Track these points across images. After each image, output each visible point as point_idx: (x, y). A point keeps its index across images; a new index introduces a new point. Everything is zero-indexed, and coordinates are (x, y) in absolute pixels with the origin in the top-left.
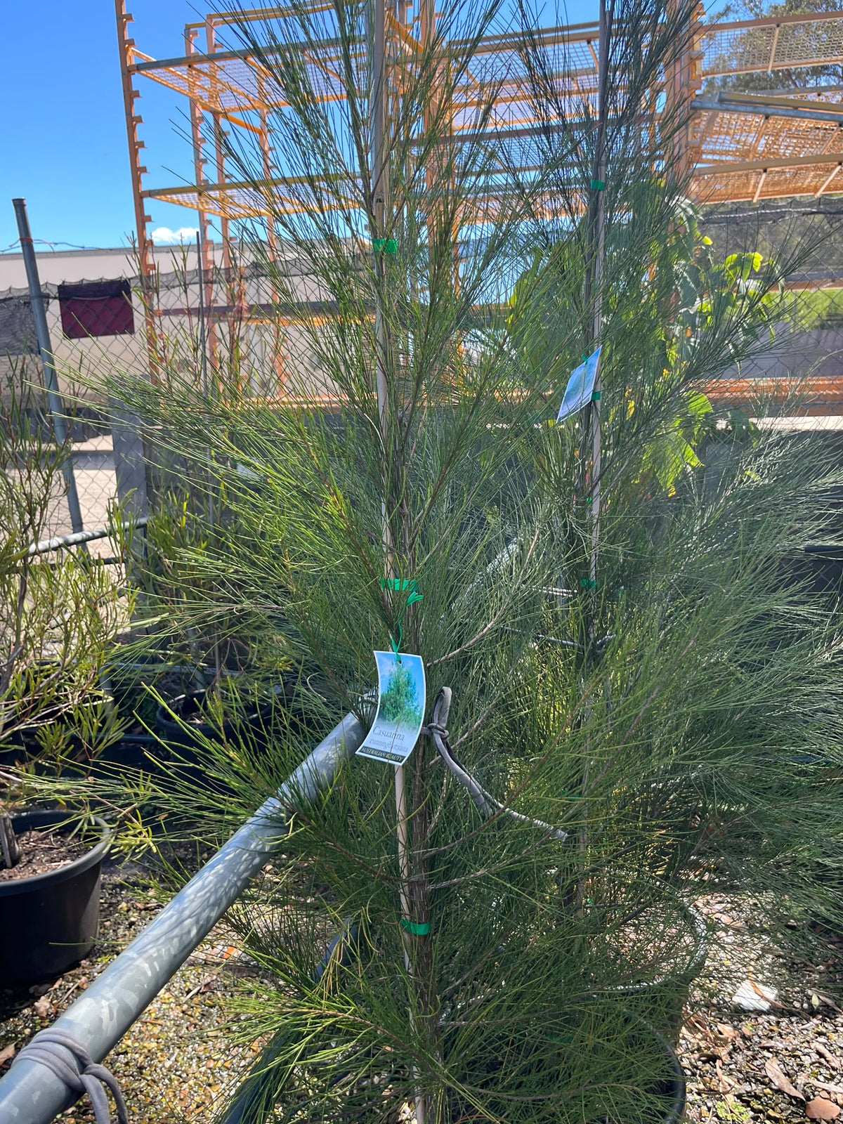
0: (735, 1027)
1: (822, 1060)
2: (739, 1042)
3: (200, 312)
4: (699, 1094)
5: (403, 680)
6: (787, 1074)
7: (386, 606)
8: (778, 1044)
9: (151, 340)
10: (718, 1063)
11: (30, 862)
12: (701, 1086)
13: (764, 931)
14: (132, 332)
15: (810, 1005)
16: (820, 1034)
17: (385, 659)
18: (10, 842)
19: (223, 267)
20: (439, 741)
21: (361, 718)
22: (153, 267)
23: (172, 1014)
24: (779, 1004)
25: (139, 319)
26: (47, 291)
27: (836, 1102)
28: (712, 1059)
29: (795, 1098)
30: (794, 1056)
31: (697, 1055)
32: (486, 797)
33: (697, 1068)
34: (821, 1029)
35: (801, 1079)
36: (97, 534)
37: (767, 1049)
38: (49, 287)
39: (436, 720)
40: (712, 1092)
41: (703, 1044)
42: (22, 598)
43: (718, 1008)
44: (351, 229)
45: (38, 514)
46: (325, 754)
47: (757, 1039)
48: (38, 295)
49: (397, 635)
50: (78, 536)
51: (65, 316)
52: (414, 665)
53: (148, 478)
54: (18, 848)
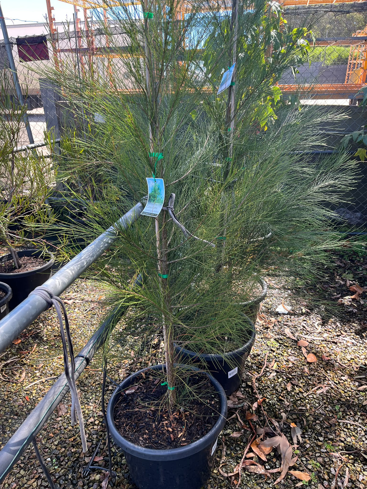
0: (276, 319)
1: (304, 329)
2: (277, 323)
3: (76, 51)
4: (262, 339)
5: (157, 188)
6: (292, 333)
7: (150, 160)
8: (290, 324)
9: (56, 62)
10: (269, 329)
11: (25, 267)
12: (263, 336)
13: (289, 289)
14: (48, 59)
15: (302, 312)
16: (304, 321)
17: (150, 181)
18: (17, 260)
19: (85, 30)
20: (170, 212)
21: (142, 204)
22: (56, 30)
23: (81, 317)
24: (291, 312)
25: (51, 54)
26: (12, 41)
27: (308, 341)
28: (267, 328)
29: (294, 340)
30: (295, 327)
31: (262, 327)
32: (187, 232)
33: (262, 331)
34: (304, 319)
35: (296, 334)
36: (40, 145)
37: (286, 325)
38: (13, 39)
39: (169, 205)
40: (266, 338)
41: (264, 324)
42: (13, 169)
43: (271, 313)
44: (134, 7)
45: (16, 135)
46: (130, 214)
47: (283, 322)
48: (8, 43)
49: (154, 172)
50: (33, 145)
51: (20, 52)
52: (161, 182)
53: (59, 123)
54: (20, 262)
